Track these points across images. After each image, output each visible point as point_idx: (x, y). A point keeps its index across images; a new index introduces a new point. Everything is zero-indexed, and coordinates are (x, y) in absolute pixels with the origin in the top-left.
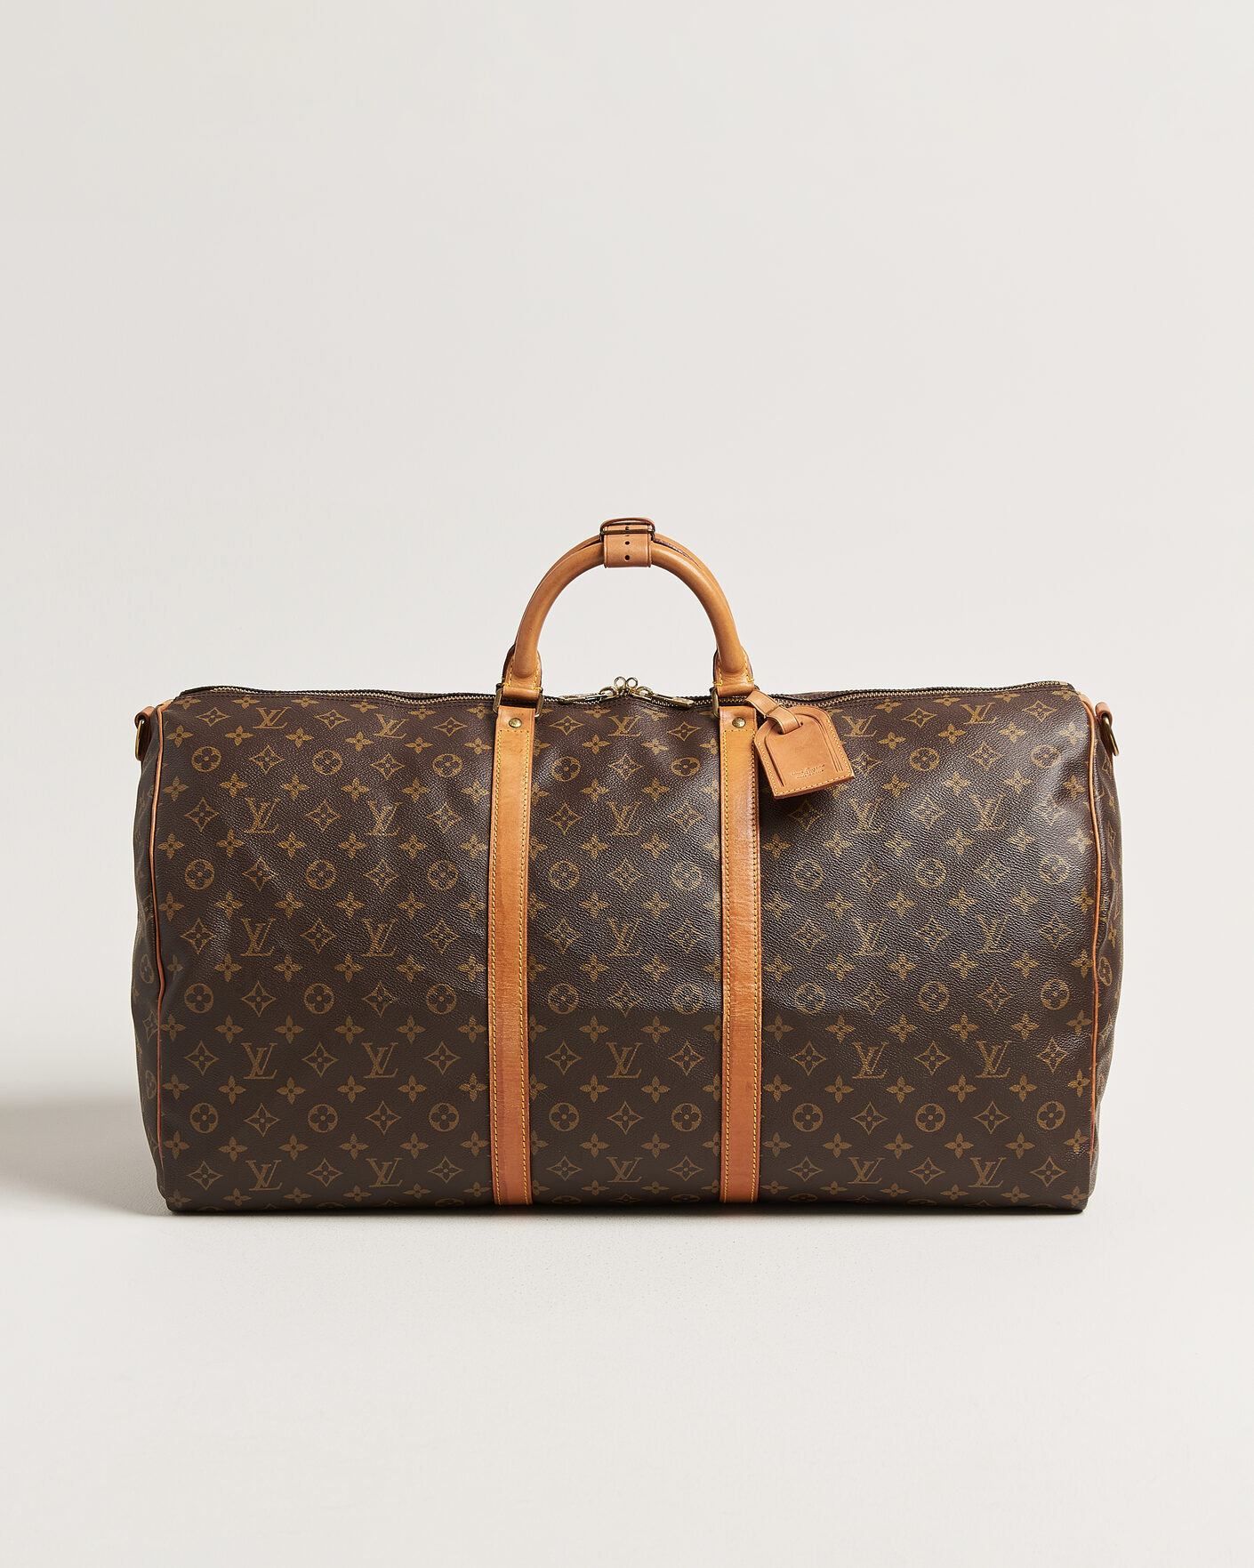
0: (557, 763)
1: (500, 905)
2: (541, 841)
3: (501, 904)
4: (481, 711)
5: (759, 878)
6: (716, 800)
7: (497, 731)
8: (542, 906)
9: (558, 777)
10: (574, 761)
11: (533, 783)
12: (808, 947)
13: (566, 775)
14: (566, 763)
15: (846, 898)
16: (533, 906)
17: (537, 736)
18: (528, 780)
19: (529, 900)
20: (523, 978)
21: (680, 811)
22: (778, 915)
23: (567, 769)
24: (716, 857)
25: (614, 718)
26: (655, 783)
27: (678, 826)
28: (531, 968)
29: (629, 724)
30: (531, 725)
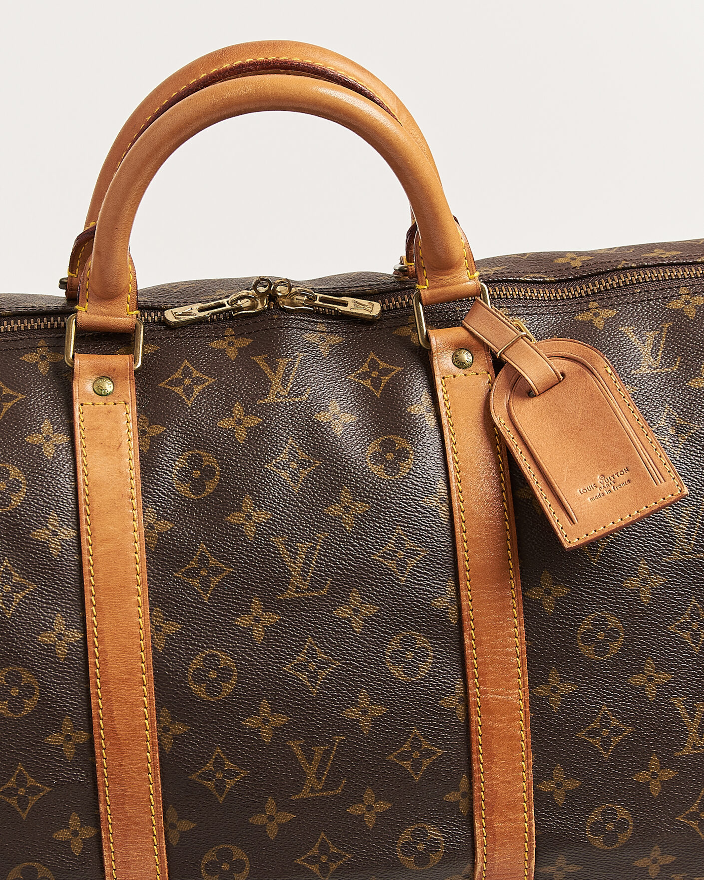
0: (180, 463)
1: (113, 735)
2: (170, 616)
3: (115, 732)
4: (43, 358)
5: (524, 648)
6: (444, 517)
7: (77, 406)
8: (180, 728)
9: (184, 489)
10: (209, 460)
11: (145, 507)
12: (605, 750)
13: (198, 486)
14: (195, 461)
15: (660, 667)
16: (166, 730)
17: (142, 409)
18: (137, 502)
19: (158, 721)
20: (159, 842)
21: (391, 546)
22: (555, 704)
23: (197, 474)
24: (453, 619)
25: (260, 360)
26: (346, 496)
27: (388, 572)
28: (169, 826)
29: (287, 374)
30: (129, 391)
